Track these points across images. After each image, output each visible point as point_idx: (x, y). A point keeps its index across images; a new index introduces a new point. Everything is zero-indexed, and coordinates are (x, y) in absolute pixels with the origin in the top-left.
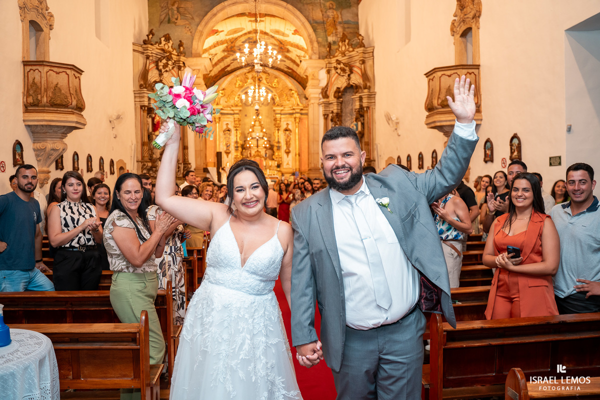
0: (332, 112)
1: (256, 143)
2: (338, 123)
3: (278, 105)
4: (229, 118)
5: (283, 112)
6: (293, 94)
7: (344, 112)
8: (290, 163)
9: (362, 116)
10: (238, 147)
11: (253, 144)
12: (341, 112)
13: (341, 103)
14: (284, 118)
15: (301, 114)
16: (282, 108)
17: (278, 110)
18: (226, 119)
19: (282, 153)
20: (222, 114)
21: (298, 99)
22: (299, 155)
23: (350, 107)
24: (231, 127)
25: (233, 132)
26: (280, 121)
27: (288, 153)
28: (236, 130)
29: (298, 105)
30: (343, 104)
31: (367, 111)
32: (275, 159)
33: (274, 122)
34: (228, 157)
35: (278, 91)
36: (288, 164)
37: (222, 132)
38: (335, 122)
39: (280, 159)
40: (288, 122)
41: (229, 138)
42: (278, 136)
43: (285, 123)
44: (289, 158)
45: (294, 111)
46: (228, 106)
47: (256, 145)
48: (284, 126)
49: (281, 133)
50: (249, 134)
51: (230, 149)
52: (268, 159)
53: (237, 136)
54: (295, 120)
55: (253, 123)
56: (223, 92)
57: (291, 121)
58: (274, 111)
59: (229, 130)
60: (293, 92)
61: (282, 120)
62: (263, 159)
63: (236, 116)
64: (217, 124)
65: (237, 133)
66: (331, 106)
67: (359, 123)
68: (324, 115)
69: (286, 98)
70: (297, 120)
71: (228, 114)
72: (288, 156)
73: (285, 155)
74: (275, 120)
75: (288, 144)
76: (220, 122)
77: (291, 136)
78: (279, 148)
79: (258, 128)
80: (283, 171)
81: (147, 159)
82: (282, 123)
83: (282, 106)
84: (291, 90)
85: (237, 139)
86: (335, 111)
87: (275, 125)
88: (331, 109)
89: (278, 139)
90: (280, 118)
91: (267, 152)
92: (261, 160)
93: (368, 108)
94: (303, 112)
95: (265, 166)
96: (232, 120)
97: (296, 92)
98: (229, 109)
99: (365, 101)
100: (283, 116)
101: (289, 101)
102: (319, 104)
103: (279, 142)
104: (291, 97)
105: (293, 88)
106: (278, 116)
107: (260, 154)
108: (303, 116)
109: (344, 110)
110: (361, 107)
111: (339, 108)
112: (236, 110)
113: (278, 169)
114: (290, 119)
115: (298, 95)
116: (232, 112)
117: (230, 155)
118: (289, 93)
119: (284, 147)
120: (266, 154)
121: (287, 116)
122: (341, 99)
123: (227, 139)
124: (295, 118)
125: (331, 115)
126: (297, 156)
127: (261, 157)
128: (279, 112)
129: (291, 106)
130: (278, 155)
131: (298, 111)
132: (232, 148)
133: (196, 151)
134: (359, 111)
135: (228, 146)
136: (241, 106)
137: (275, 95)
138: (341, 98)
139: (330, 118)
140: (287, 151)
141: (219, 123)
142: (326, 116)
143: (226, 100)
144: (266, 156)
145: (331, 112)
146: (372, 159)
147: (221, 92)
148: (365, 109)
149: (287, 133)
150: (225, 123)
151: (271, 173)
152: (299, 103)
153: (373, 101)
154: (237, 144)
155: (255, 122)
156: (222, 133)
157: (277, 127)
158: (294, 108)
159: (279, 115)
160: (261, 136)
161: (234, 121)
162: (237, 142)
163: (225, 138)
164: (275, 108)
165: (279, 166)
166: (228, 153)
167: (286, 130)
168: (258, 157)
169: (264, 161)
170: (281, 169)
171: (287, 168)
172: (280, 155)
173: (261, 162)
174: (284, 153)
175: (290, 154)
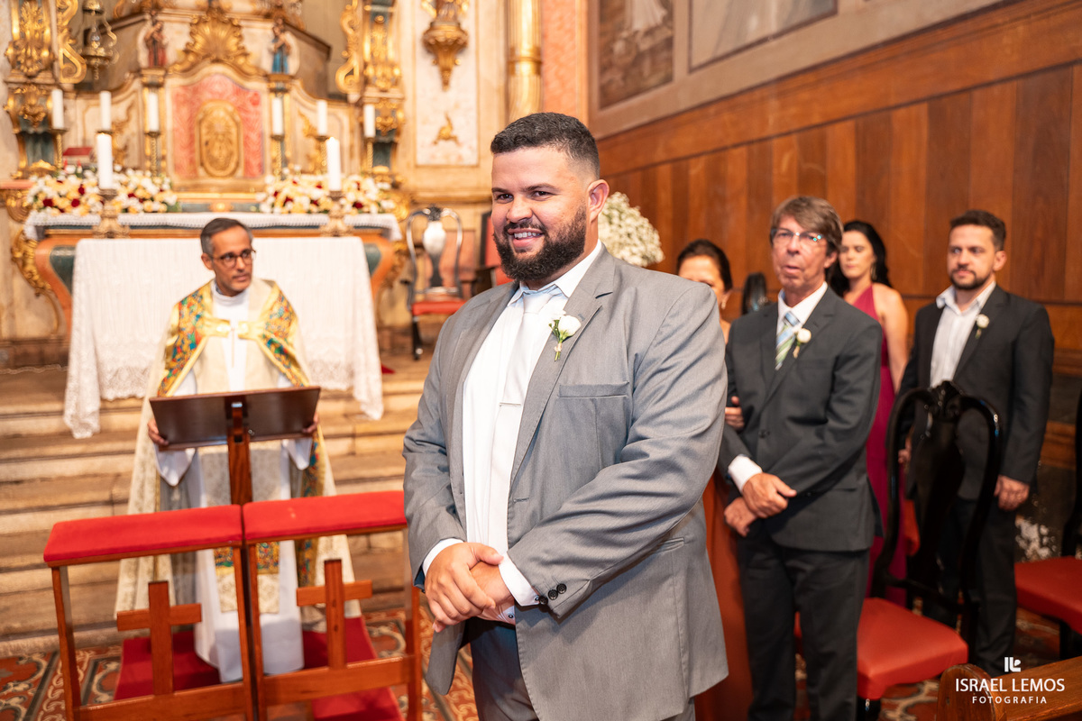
8: (464, 128)
19: (406, 46)
27: (445, 51)
32: (353, 97)
36: (446, 136)
39: (391, 96)
44: (453, 93)
52: (297, 89)
72: (445, 72)
73: (419, 73)
78: (380, 10)
80: (411, 180)
92: (240, 90)
95: (279, 139)
107: (233, 44)
113: (381, 169)
126: (525, 69)
127: (244, 75)
130: (374, 62)
140: (442, 34)
144: (279, 66)
165: (383, 145)
168: (219, 68)
169: (266, 98)
170: (401, 165)
171: (440, 161)
172: (392, 66)
173: (241, 109)
174: (419, 47)
175: (460, 60)
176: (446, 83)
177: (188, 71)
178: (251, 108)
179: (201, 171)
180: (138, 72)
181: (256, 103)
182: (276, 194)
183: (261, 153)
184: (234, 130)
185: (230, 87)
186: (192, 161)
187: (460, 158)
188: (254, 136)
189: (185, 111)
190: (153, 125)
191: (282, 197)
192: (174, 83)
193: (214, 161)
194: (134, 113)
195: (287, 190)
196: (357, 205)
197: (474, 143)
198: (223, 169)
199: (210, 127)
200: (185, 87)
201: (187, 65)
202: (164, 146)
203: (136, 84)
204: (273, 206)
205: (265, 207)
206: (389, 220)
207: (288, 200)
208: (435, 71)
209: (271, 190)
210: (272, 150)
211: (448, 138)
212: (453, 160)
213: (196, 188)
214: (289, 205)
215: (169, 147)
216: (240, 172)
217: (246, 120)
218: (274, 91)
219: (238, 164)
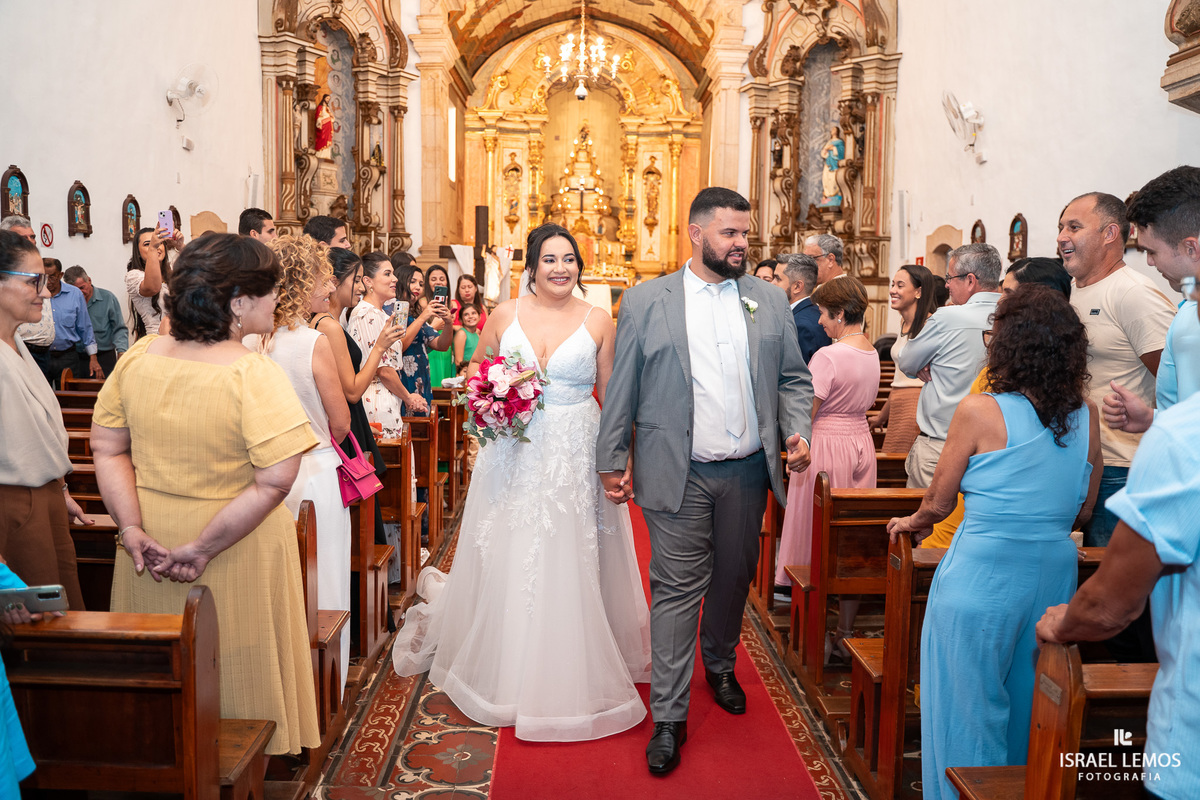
0: (776, 111)
1: (577, 201)
2: (791, 139)
3: (632, 113)
4: (517, 140)
5: (642, 130)
6: (668, 86)
7: (806, 112)
8: (656, 249)
9: (860, 119)
10: (535, 209)
11: (572, 201)
12: (800, 110)
13: (800, 88)
14: (645, 143)
15: (686, 135)
16: (642, 120)
17: (632, 124)
18: (509, 143)
19: (639, 224)
20: (501, 130)
21: (680, 99)
22: (677, 232)
23: (823, 101)
24: (521, 161)
25: (527, 173)
26: (636, 150)
27: (651, 225)
28: (534, 169)
29: (679, 113)
30: (805, 92)
31: (874, 104)
32: (621, 240)
33: (621, 153)
34: (512, 232)
35: (633, 81)
36: (650, 252)
37: (501, 173)
38: (783, 138)
39: (633, 240)
40: (655, 154)
41: (517, 189)
42: (630, 185)
43: (647, 156)
44: (653, 238)
45: (670, 129)
46: (515, 113)
47: (579, 207)
48: (644, 162)
49: (638, 177)
50: (564, 181)
51: (518, 214)
52: (604, 238)
53: (534, 183)
54: (671, 150)
55: (572, 155)
56: (505, 78)
57: (661, 151)
58: (623, 126)
59: (516, 170)
60: (667, 81)
61: (641, 148)
62: (593, 238)
63: (534, 137)
64: (490, 154)
65: (534, 175)
66: (772, 96)
67: (850, 140)
68: (754, 119)
69: (651, 97)
70: (676, 150)
71: (514, 131)
72: (651, 232)
73: (645, 231)
74: (625, 147)
75: (652, 204)
76: (497, 150)
77: (660, 187)
78: (631, 214)
79: (583, 166)
80: (640, 267)
81: (290, 216)
82: (640, 155)
83: (641, 115)
84: (664, 77)
85: (534, 189)
86: (784, 109)
87: (623, 159)
88: (774, 105)
89: (630, 191)
90: (637, 145)
91: (603, 222)
92: (588, 240)
93: (877, 96)
94: (690, 130)
95: (598, 255)
96: (525, 145)
97: (675, 81)
98: (518, 119)
99: (869, 77)
100: (641, 139)
101: (659, 103)
102: (743, 91)
103: (631, 200)
104: (665, 94)
105: (668, 74)
106: (632, 139)
107: (586, 227)
108: (689, 140)
109: (806, 107)
110: (858, 97)
111: (795, 102)
112: (534, 122)
113: (628, 263)
114: (660, 147)
115: (680, 89)
116: (524, 127)
117: (517, 227)
118: (659, 85)
119: (642, 212)
120: (601, 226)
121: (653, 138)
122: (802, 78)
123: (512, 189)
124: (671, 144)
125: (770, 120)
126: (673, 233)
127: (589, 235)
128: (634, 129)
129: (662, 116)
130: (628, 230)
131: (679, 127)
132: (523, 212)
133: (424, 204)
134: (850, 107)
135: (513, 206)
136: (545, 113)
137: (625, 89)
138: (800, 74)
139: (769, 126)
140: (650, 220)
141: (494, 152)
142: (758, 123)
143: (512, 99)
144: (600, 231)
145: (772, 111)
146: (881, 234)
147: (500, 77)
148: (869, 99)
149: (652, 178)
150: (508, 152)
151: (610, 272)
152: (682, 110)
153: (892, 78)
154: (535, 202)
155: (577, 152)
156: (500, 176)
157: (628, 165)
158: (669, 119)
159: (635, 137)
160: (592, 187)
161: (530, 149)
162: (533, 198)
163: (507, 187)
164: (624, 120)
165: (629, 256)
166: (512, 222)
167: (650, 172)
168: (582, 234)
169: (595, 242)
170: (635, 262)
171: (648, 260)
172: (632, 231)
173: (588, 245)
174: (643, 225)
175: (656, 227)
176: (651, 235)
195: (598, 270)
196: (617, 275)
206: (626, 279)
208: (648, 231)
210: (595, 258)
212: (651, 260)
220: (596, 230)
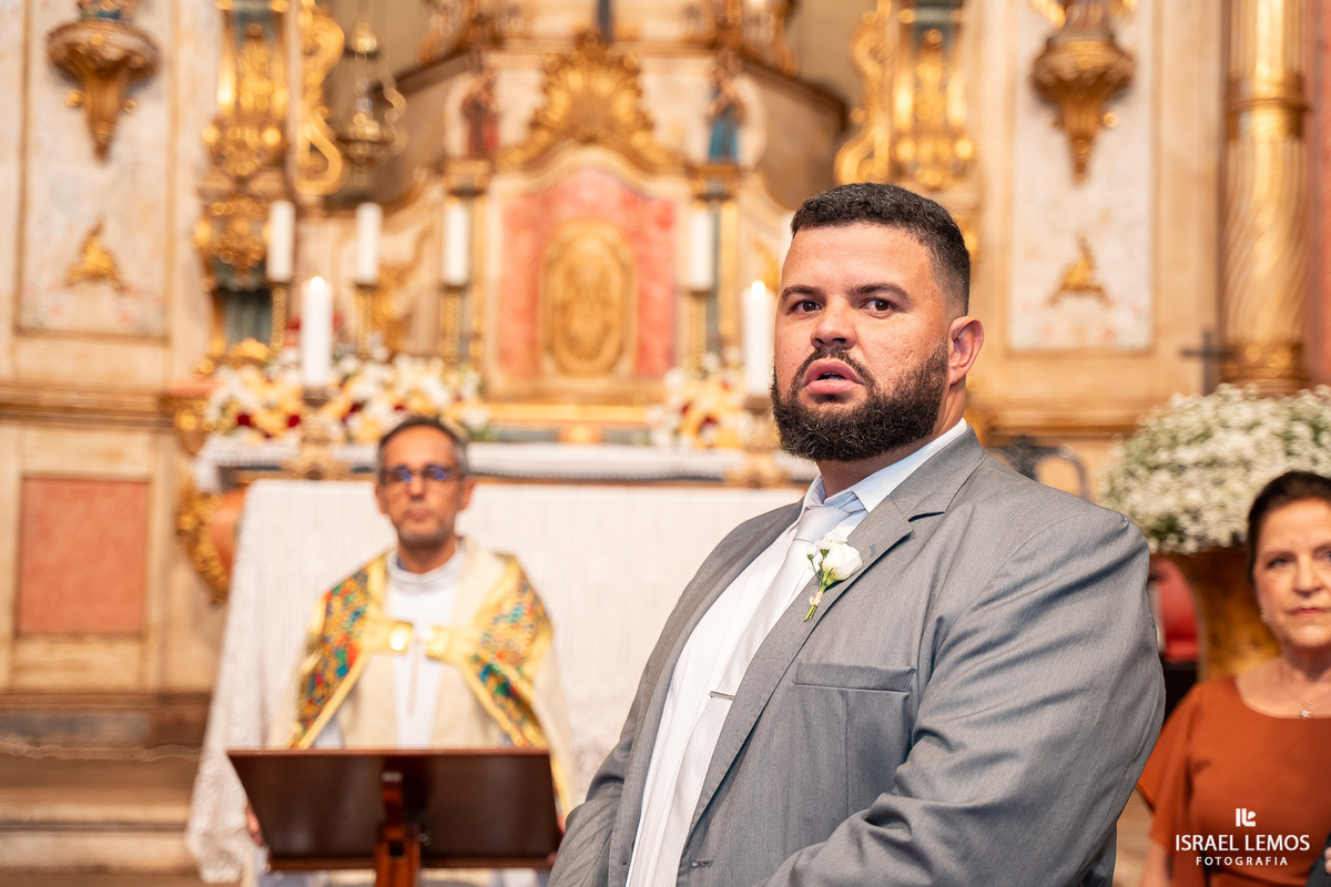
8: (1121, 264)
27: (1084, 92)
34: (102, 150)
36: (1079, 285)
44: (1097, 190)
52: (752, 194)
62: (670, 188)
72: (1081, 143)
92: (634, 199)
95: (705, 296)
107: (623, 106)
120: (726, 117)
126: (1264, 125)
127: (646, 167)
130: (918, 130)
140: (1078, 54)
144: (722, 147)
168: (594, 156)
169: (686, 213)
171: (1062, 338)
172: (953, 134)
173: (634, 236)
174: (1024, 95)
175: (1116, 115)
176: (1080, 168)
177: (536, 161)
178: (653, 232)
179: (548, 364)
180: (439, 167)
181: (666, 221)
182: (685, 409)
183: (671, 327)
184: (616, 281)
185: (612, 192)
186: (532, 344)
187: (1110, 333)
188: (658, 293)
189: (525, 243)
190: (456, 271)
191: (696, 415)
192: (507, 187)
193: (573, 343)
194: (428, 249)
195: (709, 400)
197: (1144, 300)
198: (592, 355)
199: (571, 274)
200: (528, 196)
201: (532, 151)
202: (480, 312)
203: (435, 192)
204: (677, 432)
205: (662, 437)
207: (709, 421)
208: (1057, 144)
209: (676, 401)
210: (690, 323)
211: (1082, 289)
212: (1094, 338)
213: (538, 396)
214: (711, 434)
215: (490, 314)
216: (626, 366)
217: (643, 260)
218: (705, 198)
219: (621, 351)
220: (697, 146)
